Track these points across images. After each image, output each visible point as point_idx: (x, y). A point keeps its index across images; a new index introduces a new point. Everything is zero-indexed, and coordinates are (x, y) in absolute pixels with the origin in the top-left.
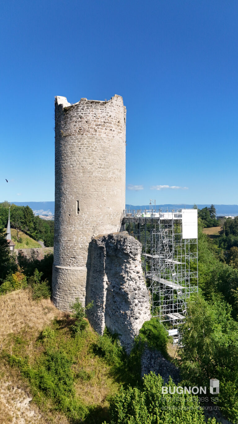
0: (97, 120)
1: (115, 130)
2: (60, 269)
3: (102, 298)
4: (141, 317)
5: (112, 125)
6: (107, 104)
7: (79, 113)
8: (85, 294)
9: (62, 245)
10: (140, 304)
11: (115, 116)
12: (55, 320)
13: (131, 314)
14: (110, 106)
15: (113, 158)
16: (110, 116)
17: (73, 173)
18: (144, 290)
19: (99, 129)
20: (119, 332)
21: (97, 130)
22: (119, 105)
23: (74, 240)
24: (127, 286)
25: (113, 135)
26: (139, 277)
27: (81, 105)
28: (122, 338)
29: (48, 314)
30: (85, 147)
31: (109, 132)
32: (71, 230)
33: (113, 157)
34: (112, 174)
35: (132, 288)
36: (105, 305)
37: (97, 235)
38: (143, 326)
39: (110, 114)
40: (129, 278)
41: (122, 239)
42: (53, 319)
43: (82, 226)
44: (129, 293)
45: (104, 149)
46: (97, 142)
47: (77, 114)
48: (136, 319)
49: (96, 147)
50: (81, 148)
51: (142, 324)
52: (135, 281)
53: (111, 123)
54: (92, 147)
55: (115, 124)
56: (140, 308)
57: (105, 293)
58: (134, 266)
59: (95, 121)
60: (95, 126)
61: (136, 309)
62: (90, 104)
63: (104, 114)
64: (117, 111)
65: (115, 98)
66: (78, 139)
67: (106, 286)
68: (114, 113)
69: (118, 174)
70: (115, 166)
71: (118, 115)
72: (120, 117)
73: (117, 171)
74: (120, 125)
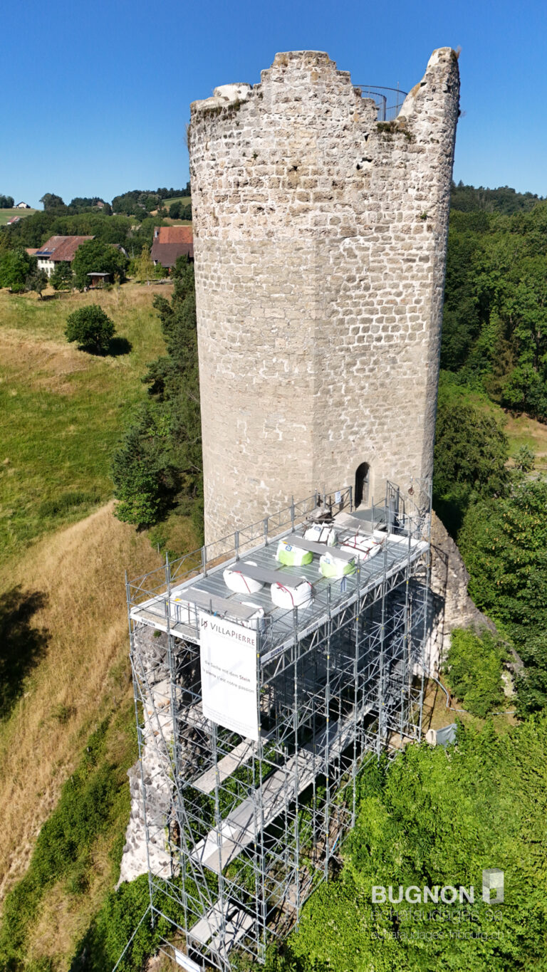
0: (216, 180)
1: (275, 208)
5: (261, 190)
6: (242, 107)
11: (274, 147)
14: (253, 114)
15: (268, 313)
16: (255, 156)
19: (226, 214)
21: (220, 217)
22: (291, 97)
25: (270, 227)
31: (254, 218)
33: (268, 310)
34: (265, 372)
39: (257, 144)
46: (221, 262)
49: (219, 279)
53: (259, 183)
55: (272, 185)
59: (214, 184)
60: (214, 204)
62: (203, 123)
63: (236, 153)
64: (283, 125)
65: (274, 73)
68: (271, 138)
69: (291, 371)
70: (277, 343)
71: (292, 139)
72: (301, 147)
73: (286, 362)
74: (303, 178)
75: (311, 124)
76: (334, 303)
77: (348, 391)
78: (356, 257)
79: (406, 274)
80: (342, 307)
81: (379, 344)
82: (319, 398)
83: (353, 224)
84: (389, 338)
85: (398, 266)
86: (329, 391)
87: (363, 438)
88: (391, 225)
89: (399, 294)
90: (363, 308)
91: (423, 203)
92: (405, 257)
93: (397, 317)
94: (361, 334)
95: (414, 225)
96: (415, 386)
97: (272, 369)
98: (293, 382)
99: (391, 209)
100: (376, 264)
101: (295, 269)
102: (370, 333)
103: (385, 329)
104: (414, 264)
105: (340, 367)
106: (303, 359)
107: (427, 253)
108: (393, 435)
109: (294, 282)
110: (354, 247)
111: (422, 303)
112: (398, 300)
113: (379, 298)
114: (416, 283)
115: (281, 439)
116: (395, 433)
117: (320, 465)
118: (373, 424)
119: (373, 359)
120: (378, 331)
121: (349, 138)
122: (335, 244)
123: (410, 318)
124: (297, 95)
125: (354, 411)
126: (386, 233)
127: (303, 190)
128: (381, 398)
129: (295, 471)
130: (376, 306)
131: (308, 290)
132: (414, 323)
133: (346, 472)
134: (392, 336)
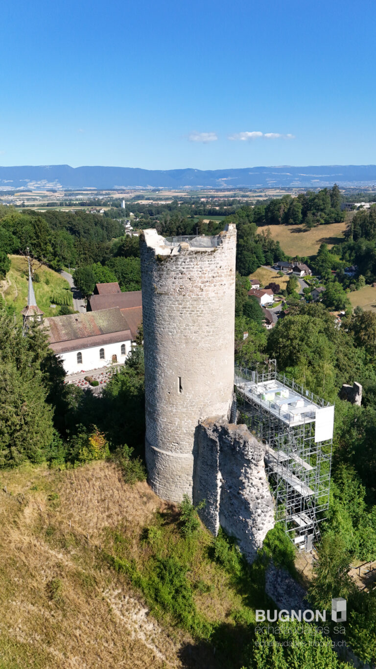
0: (203, 275)
1: (226, 284)
2: (160, 453)
3: (216, 496)
4: (264, 527)
5: (222, 278)
6: (216, 251)
7: (179, 266)
8: (192, 484)
9: (161, 426)
10: (263, 514)
11: (226, 264)
12: (158, 513)
13: (253, 524)
14: (220, 254)
16: (220, 267)
17: (172, 342)
18: (268, 498)
19: (206, 288)
20: (238, 537)
21: (204, 289)
23: (177, 423)
24: (248, 492)
25: (225, 290)
26: (262, 484)
27: (181, 256)
28: (241, 544)
29: (148, 505)
30: (187, 311)
31: (219, 288)
32: (172, 411)
35: (254, 497)
36: (220, 504)
37: (205, 417)
38: (267, 537)
39: (221, 263)
40: (250, 485)
41: (241, 441)
42: (154, 511)
43: (186, 407)
44: (250, 502)
45: (212, 311)
46: (204, 305)
47: (176, 268)
48: (259, 530)
49: (202, 311)
50: (183, 312)
51: (265, 534)
52: (257, 488)
53: (221, 276)
54: (198, 311)
55: (226, 277)
56: (264, 518)
57: (219, 491)
58: (256, 472)
59: (200, 277)
60: (200, 284)
61: (259, 520)
62: (194, 256)
63: (213, 267)
64: (228, 256)
66: (178, 301)
67: (220, 484)
68: (225, 261)
71: (230, 261)
74: (233, 273)
127: (232, 277)
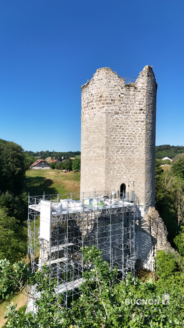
0: (84, 103)
1: (96, 107)
6: (89, 83)
11: (96, 92)
14: (91, 85)
15: (94, 136)
16: (92, 95)
21: (84, 112)
22: (100, 79)
25: (95, 113)
31: (91, 111)
34: (92, 153)
39: (92, 92)
53: (92, 101)
55: (95, 101)
63: (87, 95)
64: (98, 86)
65: (96, 74)
68: (95, 89)
69: (99, 152)
70: (96, 144)
71: (100, 89)
72: (103, 91)
73: (98, 150)
74: (103, 99)
75: (105, 85)
76: (112, 133)
77: (117, 159)
78: (119, 120)
79: (136, 126)
80: (115, 134)
81: (127, 146)
82: (107, 160)
83: (118, 111)
84: (131, 144)
85: (133, 123)
86: (110, 158)
87: (123, 175)
88: (130, 112)
89: (134, 131)
90: (122, 135)
91: (141, 106)
92: (135, 121)
93: (134, 138)
94: (121, 142)
95: (138, 112)
96: (141, 160)
97: (94, 152)
98: (99, 156)
99: (130, 107)
100: (126, 122)
101: (101, 123)
102: (124, 142)
103: (129, 141)
104: (139, 123)
105: (114, 152)
106: (102, 149)
107: (143, 120)
108: (133, 175)
109: (100, 127)
110: (118, 117)
111: (142, 135)
112: (134, 133)
113: (127, 132)
114: (140, 129)
115: (96, 173)
116: (134, 175)
117: (108, 182)
118: (126, 171)
119: (125, 150)
120: (127, 142)
121: (116, 88)
122: (112, 116)
123: (138, 139)
124: (102, 78)
125: (119, 166)
126: (129, 114)
127: (103, 102)
128: (129, 163)
129: (100, 183)
130: (126, 134)
131: (104, 129)
132: (139, 140)
133: (117, 185)
134: (132, 144)
